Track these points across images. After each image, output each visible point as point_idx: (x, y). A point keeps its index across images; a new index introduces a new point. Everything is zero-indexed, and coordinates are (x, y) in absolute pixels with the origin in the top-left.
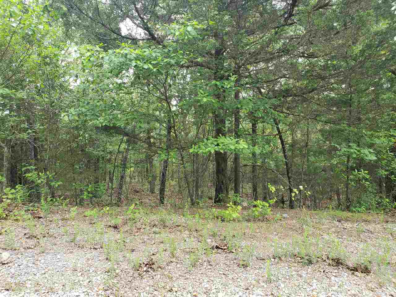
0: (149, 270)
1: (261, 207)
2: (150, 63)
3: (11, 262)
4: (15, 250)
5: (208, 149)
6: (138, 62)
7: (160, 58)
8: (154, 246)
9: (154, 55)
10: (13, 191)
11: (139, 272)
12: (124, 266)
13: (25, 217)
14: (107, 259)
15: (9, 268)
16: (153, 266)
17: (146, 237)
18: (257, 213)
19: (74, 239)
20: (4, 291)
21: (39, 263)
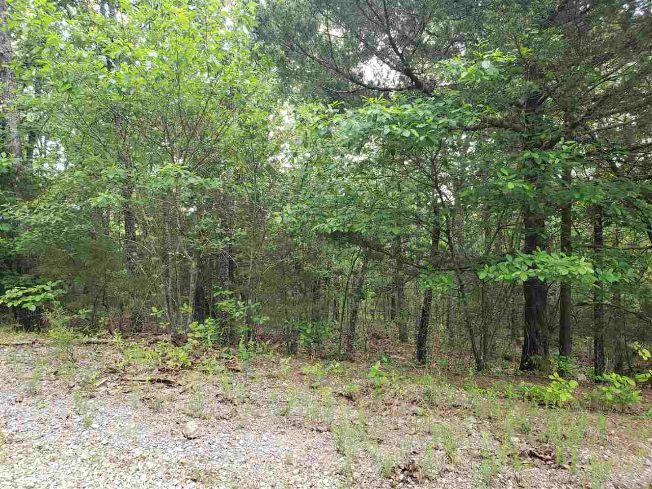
0: (409, 479)
1: (618, 385)
2: (414, 127)
3: (199, 437)
4: (204, 418)
5: (515, 274)
6: (394, 127)
7: (431, 118)
8: (415, 437)
9: (421, 113)
10: (201, 327)
11: (391, 480)
12: (366, 467)
13: (217, 368)
14: (338, 451)
15: (197, 446)
16: (415, 474)
17: (401, 421)
18: (609, 397)
19: (287, 411)
20: (189, 481)
21: (237, 445)
